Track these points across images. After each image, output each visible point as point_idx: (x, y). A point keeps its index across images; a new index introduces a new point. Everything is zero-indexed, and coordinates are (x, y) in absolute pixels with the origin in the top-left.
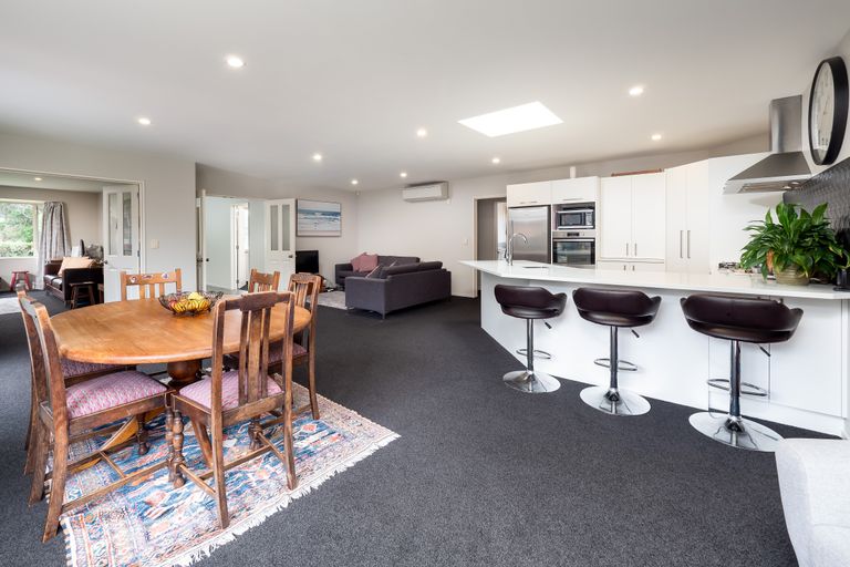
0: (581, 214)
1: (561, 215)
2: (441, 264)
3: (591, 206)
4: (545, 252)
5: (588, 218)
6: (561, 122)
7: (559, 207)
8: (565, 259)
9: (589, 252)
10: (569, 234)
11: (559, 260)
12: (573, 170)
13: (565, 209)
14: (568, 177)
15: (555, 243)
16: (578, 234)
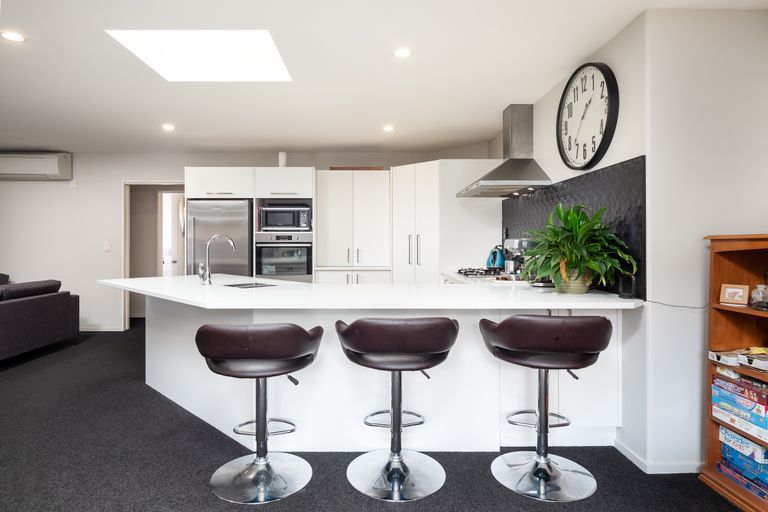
0: (293, 212)
1: (267, 212)
2: (58, 285)
3: (306, 203)
4: (246, 262)
5: (303, 218)
6: (290, 80)
7: (263, 202)
8: (273, 268)
9: (304, 259)
10: (278, 238)
11: (265, 270)
12: (282, 157)
13: (271, 205)
14: (276, 164)
15: (259, 250)
16: (290, 238)
